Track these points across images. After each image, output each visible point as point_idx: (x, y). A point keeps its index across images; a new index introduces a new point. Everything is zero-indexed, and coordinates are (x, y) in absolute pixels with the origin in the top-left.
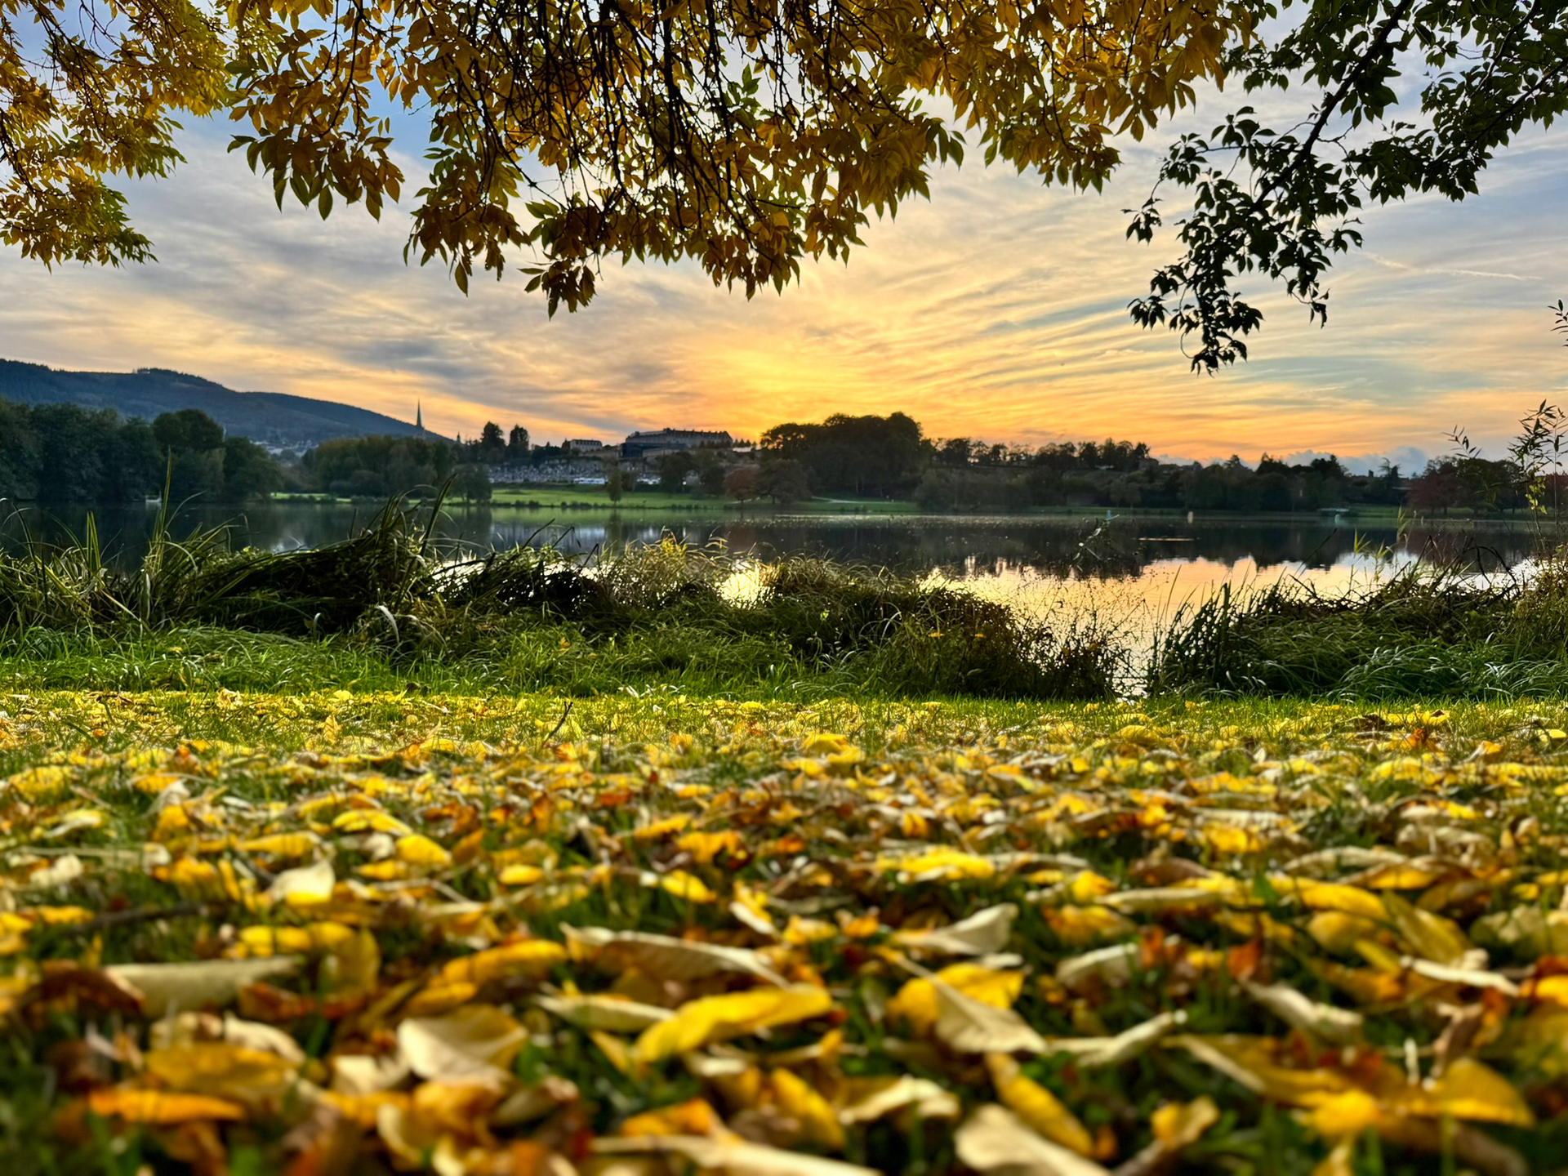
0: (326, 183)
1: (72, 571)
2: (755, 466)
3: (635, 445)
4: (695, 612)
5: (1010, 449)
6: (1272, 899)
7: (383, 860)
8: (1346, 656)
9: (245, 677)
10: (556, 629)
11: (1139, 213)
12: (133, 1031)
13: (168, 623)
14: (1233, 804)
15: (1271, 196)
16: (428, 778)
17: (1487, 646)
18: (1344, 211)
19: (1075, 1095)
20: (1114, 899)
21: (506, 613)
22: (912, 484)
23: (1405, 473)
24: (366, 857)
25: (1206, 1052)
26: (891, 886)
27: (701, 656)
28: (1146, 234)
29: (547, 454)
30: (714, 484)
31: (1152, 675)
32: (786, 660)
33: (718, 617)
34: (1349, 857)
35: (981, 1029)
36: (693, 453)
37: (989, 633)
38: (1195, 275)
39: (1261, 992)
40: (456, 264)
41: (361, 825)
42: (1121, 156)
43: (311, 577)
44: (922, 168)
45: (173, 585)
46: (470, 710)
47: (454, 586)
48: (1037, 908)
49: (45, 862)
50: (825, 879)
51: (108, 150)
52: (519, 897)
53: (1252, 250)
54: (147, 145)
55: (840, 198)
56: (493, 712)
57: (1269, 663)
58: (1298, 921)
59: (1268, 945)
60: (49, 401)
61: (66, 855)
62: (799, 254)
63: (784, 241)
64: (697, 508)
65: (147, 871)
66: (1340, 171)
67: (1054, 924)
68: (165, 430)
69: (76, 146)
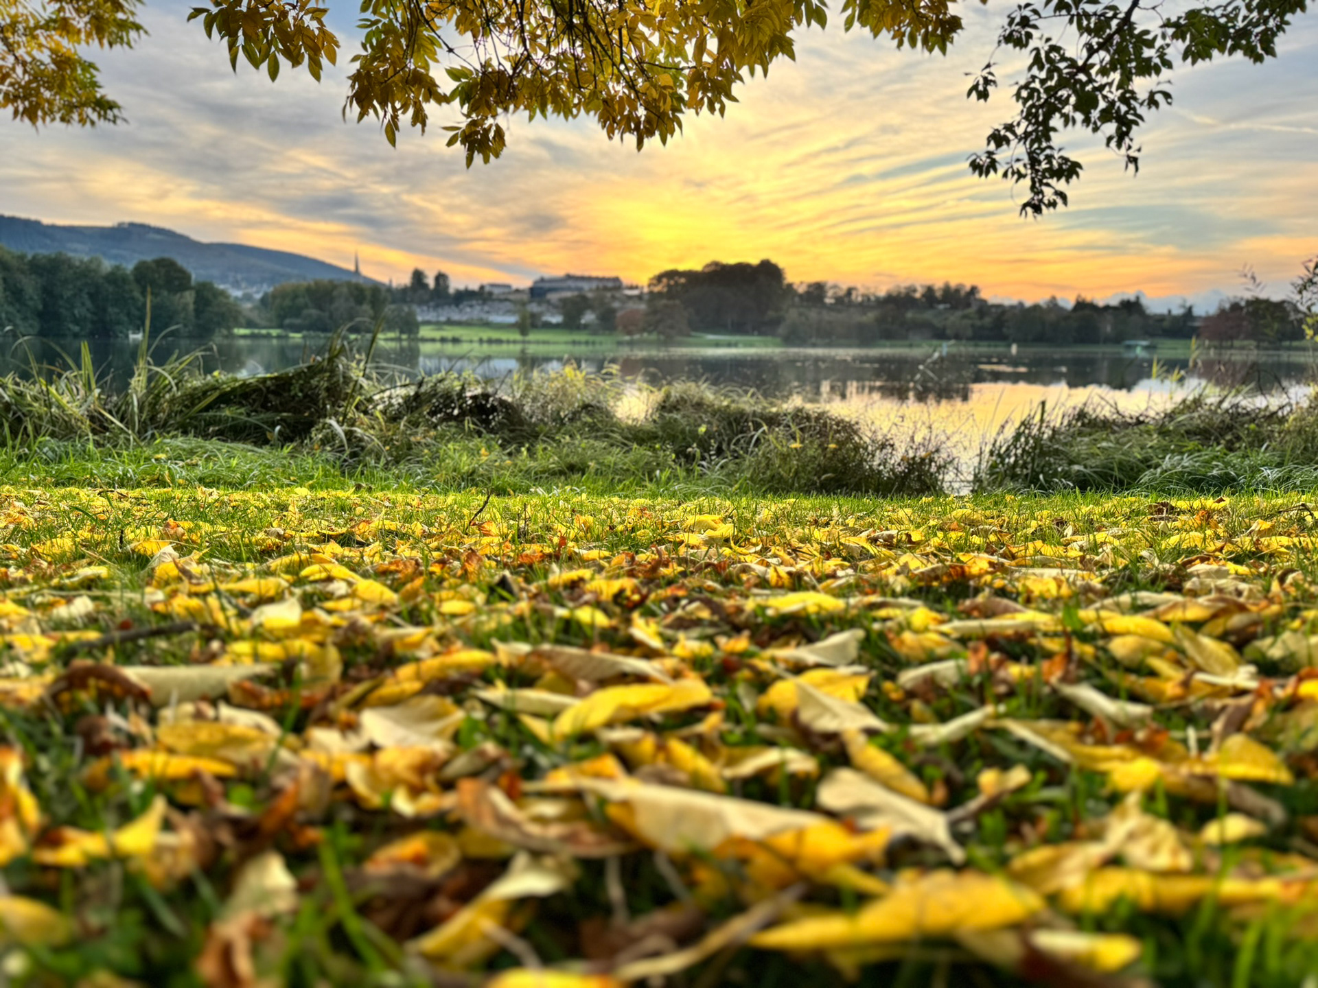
0: (273, 49)
1: (71, 391)
2: (643, 307)
3: (541, 288)
4: (593, 428)
5: (862, 290)
6: (1078, 627)
7: (341, 597)
8: (1142, 462)
9: (220, 479)
10: (477, 440)
11: (978, 75)
12: (143, 710)
13: (153, 435)
14: (1045, 564)
15: (1095, 59)
16: (376, 546)
17: (1262, 455)
18: (1158, 72)
19: (914, 760)
20: (945, 628)
21: (435, 427)
22: (777, 322)
23: (1199, 311)
24: (329, 596)
25: (1020, 730)
26: (760, 620)
27: (599, 463)
28: (984, 95)
29: (464, 297)
30: (608, 322)
31: (977, 479)
32: (670, 467)
33: (613, 431)
34: (1142, 599)
35: (835, 715)
36: (590, 295)
37: (841, 444)
38: (1025, 132)
39: (1070, 691)
40: (386, 121)
41: (324, 575)
42: (963, 22)
43: (271, 397)
44: (789, 34)
45: (155, 404)
46: (408, 504)
47: (391, 405)
48: (882, 635)
49: (63, 601)
50: (705, 614)
51: (81, 25)
52: (457, 622)
53: (1076, 108)
54: (115, 20)
55: (718, 60)
56: (427, 506)
57: (1076, 467)
58: (1101, 643)
59: (1075, 658)
60: (43, 250)
61: (80, 595)
62: (681, 111)
63: (669, 99)
64: (594, 343)
65: (149, 606)
66: (1155, 38)
67: (895, 644)
68: (143, 274)
69: (55, 21)
